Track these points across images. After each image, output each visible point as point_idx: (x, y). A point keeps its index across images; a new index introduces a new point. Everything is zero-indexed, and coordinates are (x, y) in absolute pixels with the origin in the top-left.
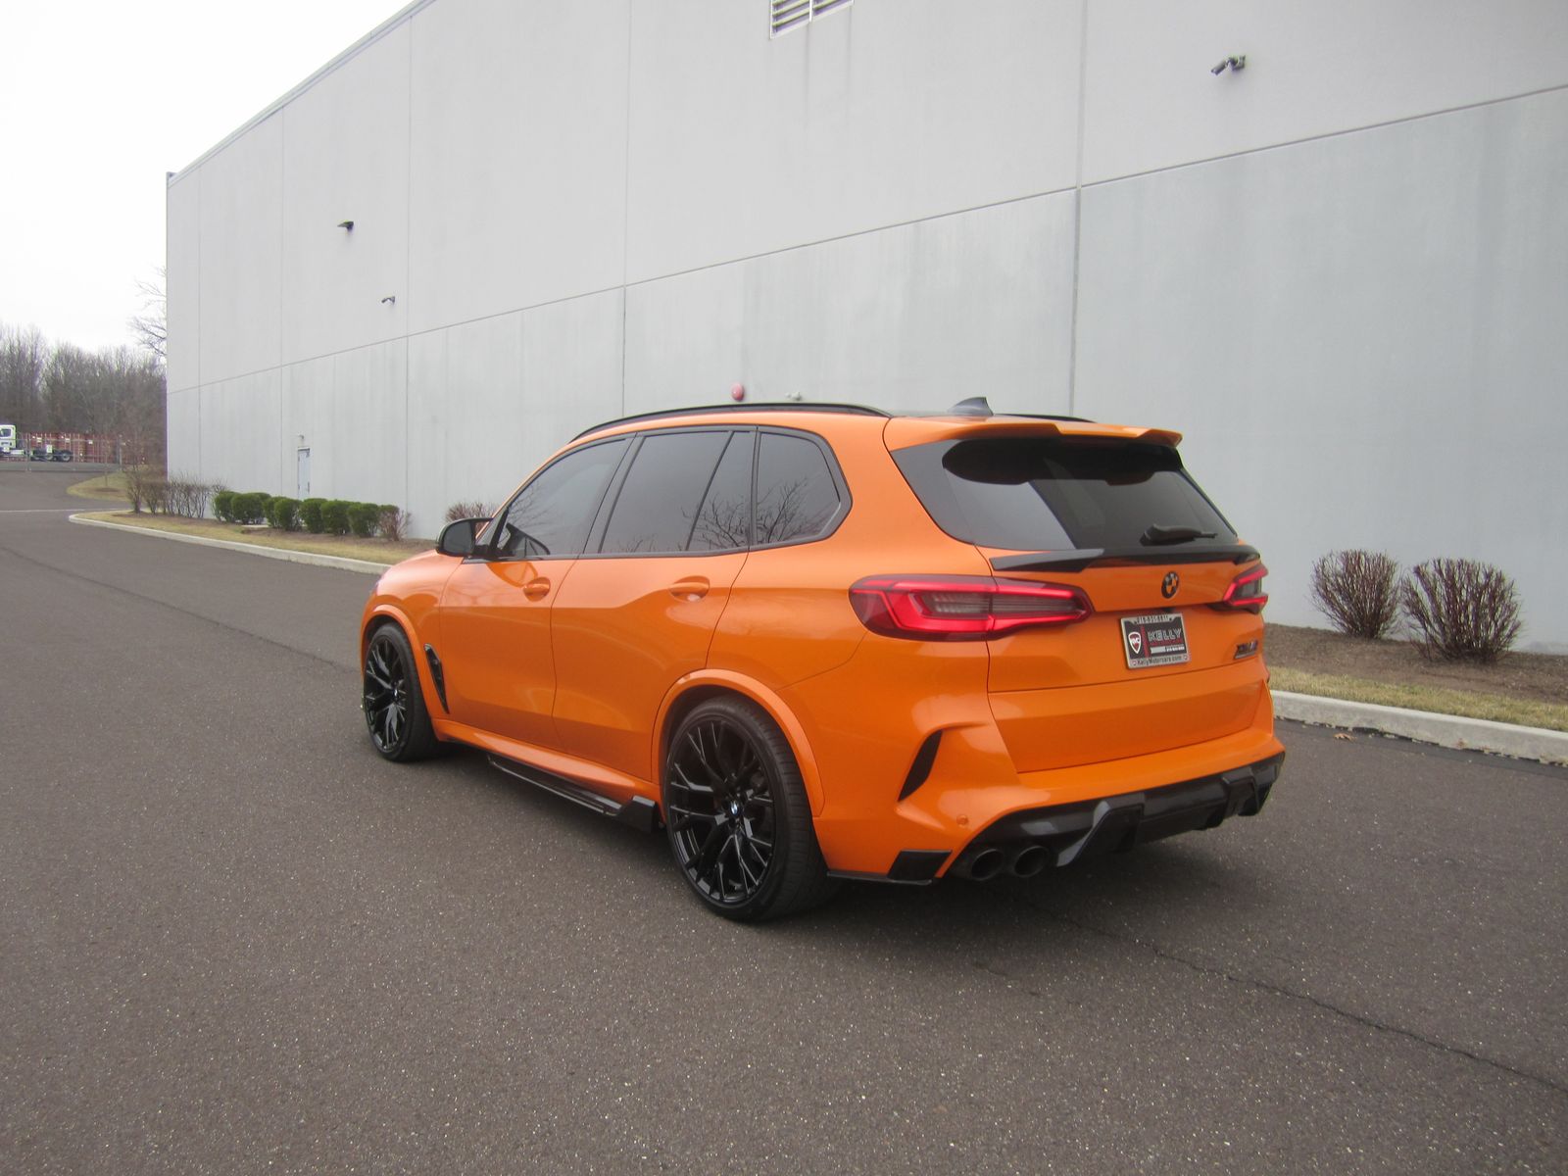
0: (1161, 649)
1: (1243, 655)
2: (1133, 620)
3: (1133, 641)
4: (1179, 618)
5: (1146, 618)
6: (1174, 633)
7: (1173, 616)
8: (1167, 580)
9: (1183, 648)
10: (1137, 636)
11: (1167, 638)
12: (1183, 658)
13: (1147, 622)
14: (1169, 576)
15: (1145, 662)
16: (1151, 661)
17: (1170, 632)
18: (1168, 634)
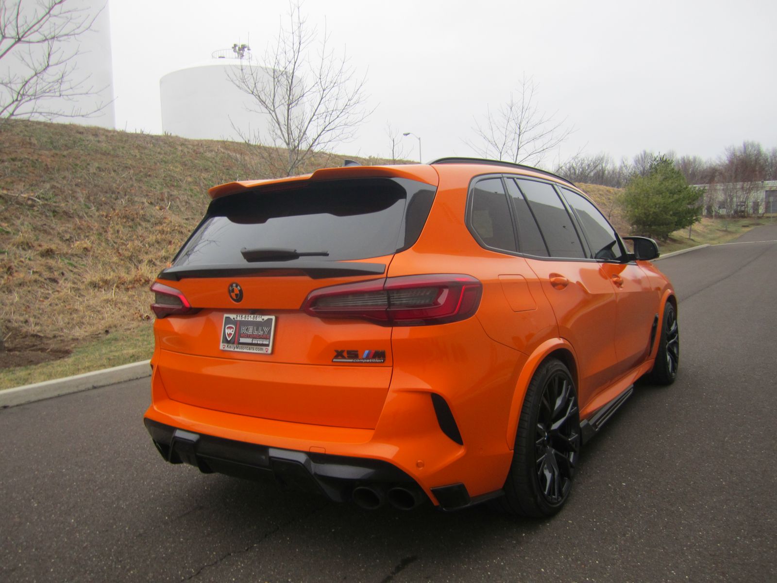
0: (249, 340)
1: (352, 360)
2: (232, 316)
3: (228, 331)
4: (272, 319)
5: (244, 316)
6: (262, 330)
7: (266, 318)
8: (231, 289)
9: (267, 343)
10: (233, 328)
11: (256, 333)
12: (264, 350)
13: (243, 319)
14: (231, 285)
15: (232, 348)
16: (237, 348)
17: (260, 328)
18: (257, 330)
